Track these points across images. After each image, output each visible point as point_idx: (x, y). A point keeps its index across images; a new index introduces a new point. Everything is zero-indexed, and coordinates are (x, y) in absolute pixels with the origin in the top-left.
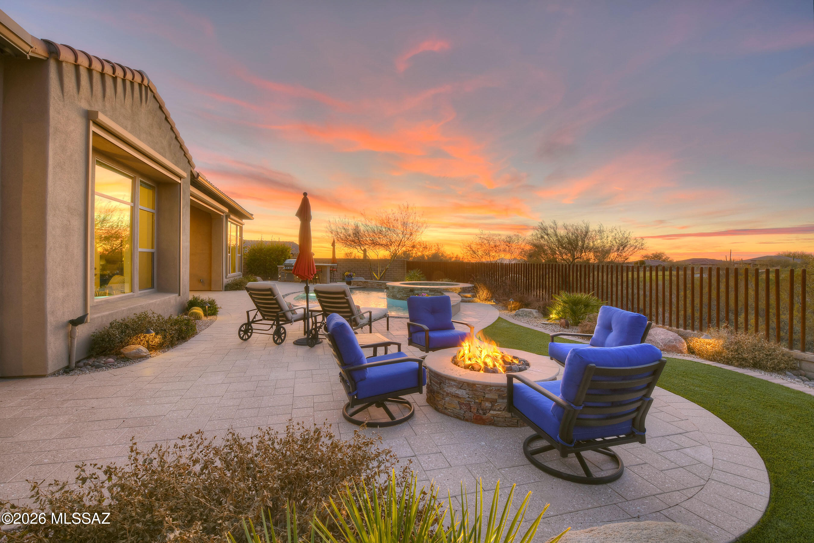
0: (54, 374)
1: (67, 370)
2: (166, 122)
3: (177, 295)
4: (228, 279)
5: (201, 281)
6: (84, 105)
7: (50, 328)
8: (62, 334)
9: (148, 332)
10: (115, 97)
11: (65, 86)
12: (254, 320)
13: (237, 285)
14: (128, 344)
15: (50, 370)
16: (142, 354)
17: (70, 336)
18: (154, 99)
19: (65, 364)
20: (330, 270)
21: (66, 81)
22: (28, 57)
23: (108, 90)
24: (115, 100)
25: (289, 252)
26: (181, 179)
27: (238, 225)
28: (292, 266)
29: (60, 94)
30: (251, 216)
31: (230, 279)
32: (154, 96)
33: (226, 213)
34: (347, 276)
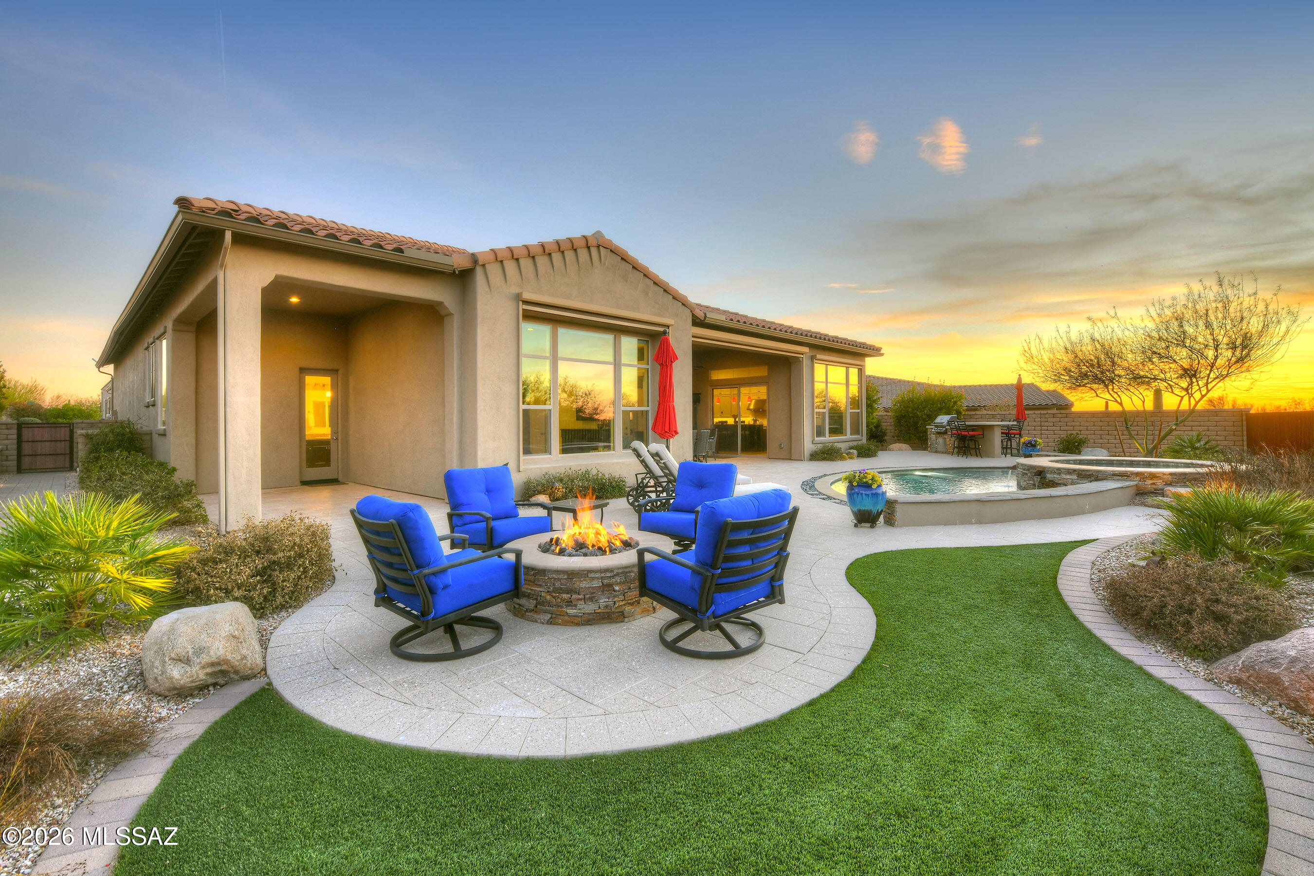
2: (636, 271)
4: (816, 445)
5: (780, 447)
11: (491, 283)
13: (824, 453)
18: (613, 254)
20: (1002, 433)
21: (491, 278)
22: (457, 273)
23: (541, 269)
24: (552, 274)
25: (955, 403)
26: (668, 327)
27: (848, 366)
28: (943, 427)
29: (487, 289)
30: (875, 351)
31: (819, 445)
32: (611, 251)
33: (806, 353)
34: (1024, 443)
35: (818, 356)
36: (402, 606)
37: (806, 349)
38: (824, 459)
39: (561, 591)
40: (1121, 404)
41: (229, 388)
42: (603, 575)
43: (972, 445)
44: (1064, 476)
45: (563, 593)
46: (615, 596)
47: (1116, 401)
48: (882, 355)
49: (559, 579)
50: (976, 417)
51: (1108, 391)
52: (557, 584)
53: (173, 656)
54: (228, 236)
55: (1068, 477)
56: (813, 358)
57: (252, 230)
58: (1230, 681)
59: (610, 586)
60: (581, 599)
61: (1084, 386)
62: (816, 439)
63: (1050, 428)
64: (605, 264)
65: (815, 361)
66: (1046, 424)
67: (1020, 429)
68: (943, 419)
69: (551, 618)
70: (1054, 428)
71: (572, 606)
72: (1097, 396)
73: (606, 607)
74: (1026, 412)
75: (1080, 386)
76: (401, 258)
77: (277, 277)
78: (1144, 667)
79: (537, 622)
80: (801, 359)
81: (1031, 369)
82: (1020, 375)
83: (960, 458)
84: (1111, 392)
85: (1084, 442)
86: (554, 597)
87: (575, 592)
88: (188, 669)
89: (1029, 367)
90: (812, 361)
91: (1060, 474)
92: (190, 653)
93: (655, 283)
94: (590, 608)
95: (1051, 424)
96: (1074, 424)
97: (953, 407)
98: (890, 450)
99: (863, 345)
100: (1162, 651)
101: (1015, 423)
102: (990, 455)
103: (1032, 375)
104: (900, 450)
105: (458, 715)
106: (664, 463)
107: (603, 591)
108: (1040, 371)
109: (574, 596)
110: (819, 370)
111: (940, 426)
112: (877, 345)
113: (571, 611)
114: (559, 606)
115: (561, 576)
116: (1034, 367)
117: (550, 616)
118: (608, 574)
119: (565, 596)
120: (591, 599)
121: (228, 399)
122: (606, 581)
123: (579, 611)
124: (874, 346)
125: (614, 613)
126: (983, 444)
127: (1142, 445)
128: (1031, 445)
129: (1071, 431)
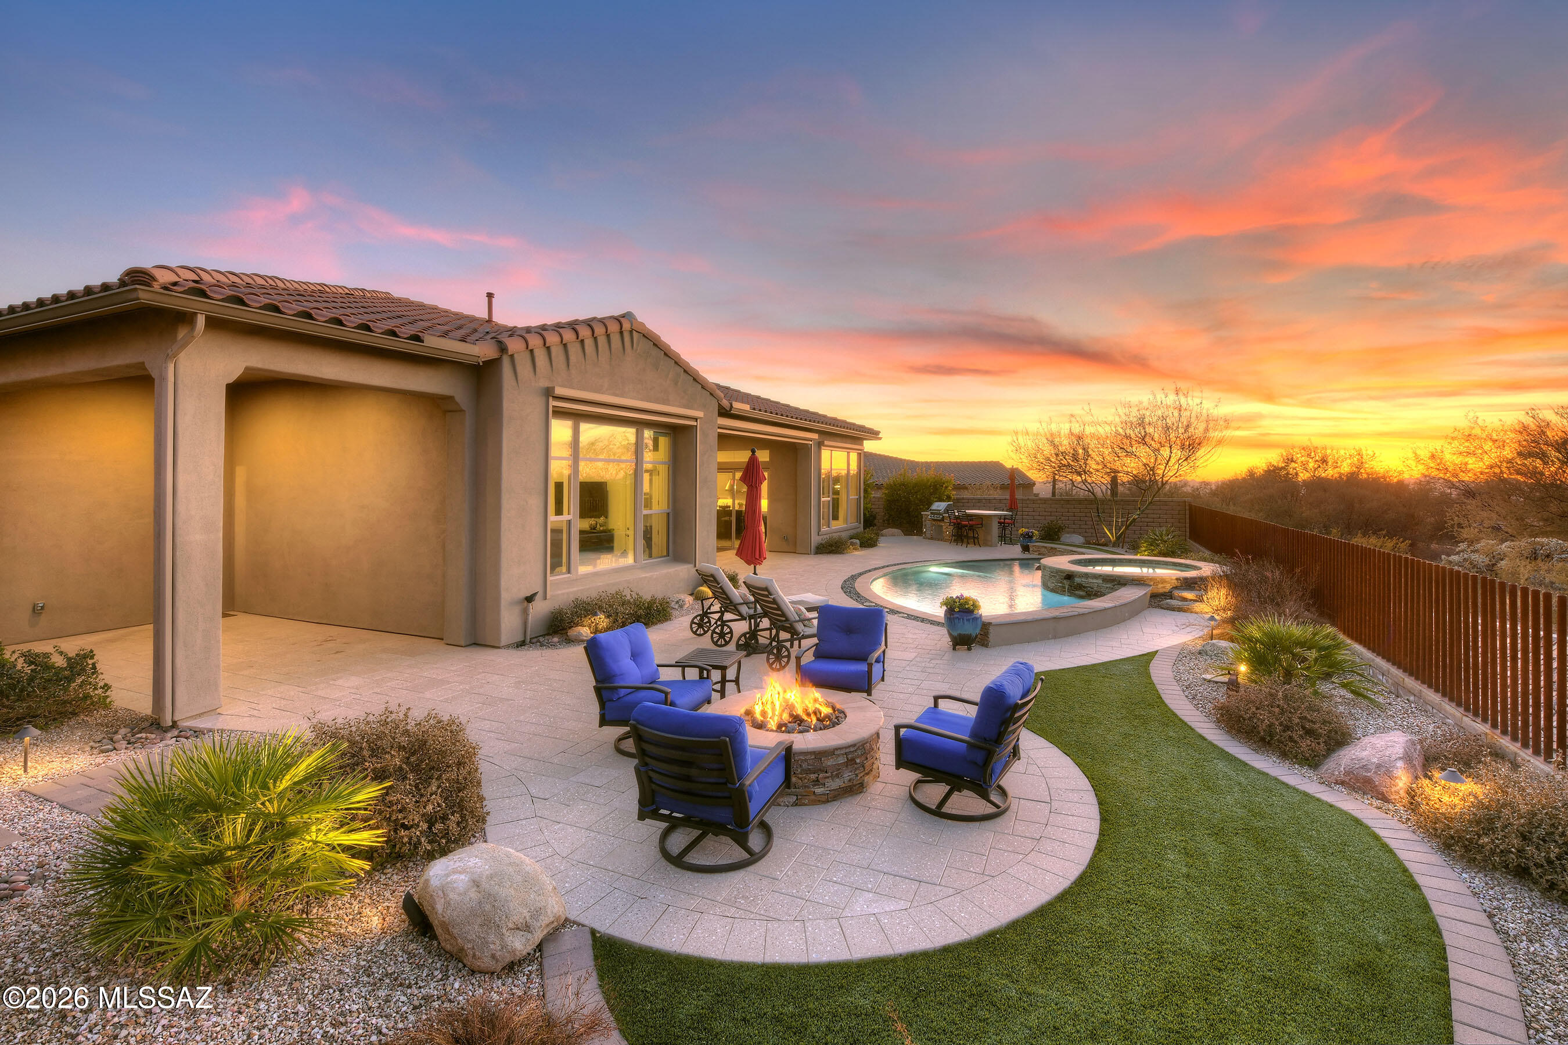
0: (508, 647)
1: (521, 644)
2: (667, 358)
3: (692, 565)
4: (822, 537)
5: (785, 539)
6: (544, 383)
7: (503, 603)
8: (517, 610)
9: (595, 614)
10: (583, 360)
11: (519, 375)
12: (709, 611)
13: (831, 545)
14: (577, 625)
15: (503, 643)
16: (581, 638)
17: (525, 612)
18: (645, 339)
19: (520, 638)
20: (999, 522)
21: (519, 368)
22: (481, 364)
23: (573, 358)
24: (584, 363)
25: (946, 487)
26: (696, 420)
27: (848, 450)
28: (940, 514)
29: (514, 383)
30: (874, 434)
31: (825, 537)
32: (644, 335)
33: (814, 439)
34: (1022, 534)
35: (826, 443)
36: (667, 812)
37: (815, 436)
39: (809, 771)
41: (179, 523)
42: (847, 750)
43: (970, 534)
44: (1091, 580)
45: (811, 773)
46: (856, 769)
48: (880, 439)
49: (806, 760)
52: (805, 766)
53: (511, 925)
54: (201, 320)
55: (1095, 581)
56: (820, 444)
57: (235, 313)
58: (1336, 783)
59: (853, 760)
60: (828, 777)
62: (822, 530)
63: (1030, 514)
64: (637, 350)
65: (823, 447)
67: (1015, 518)
68: (940, 506)
69: (797, 799)
70: (1034, 514)
71: (819, 785)
73: (850, 780)
76: (421, 349)
77: (247, 368)
78: (1279, 777)
79: (780, 805)
80: (810, 446)
83: (959, 546)
84: (1085, 483)
85: (1062, 529)
86: (801, 779)
87: (822, 771)
88: (529, 936)
90: (821, 447)
91: (1087, 578)
92: (527, 918)
93: (685, 371)
94: (835, 784)
95: (1032, 510)
96: (1051, 510)
99: (862, 429)
100: (1278, 761)
102: (987, 544)
104: (893, 535)
105: (697, 916)
106: (774, 599)
107: (847, 766)
109: (821, 776)
110: (825, 454)
111: (937, 513)
112: (876, 429)
113: (819, 790)
114: (805, 787)
115: (808, 757)
117: (795, 798)
118: (852, 749)
119: (813, 776)
120: (837, 776)
121: (178, 539)
122: (850, 756)
123: (826, 789)
124: (872, 430)
125: (855, 786)
126: (981, 533)
127: (1110, 531)
128: (1028, 536)
129: (1052, 518)
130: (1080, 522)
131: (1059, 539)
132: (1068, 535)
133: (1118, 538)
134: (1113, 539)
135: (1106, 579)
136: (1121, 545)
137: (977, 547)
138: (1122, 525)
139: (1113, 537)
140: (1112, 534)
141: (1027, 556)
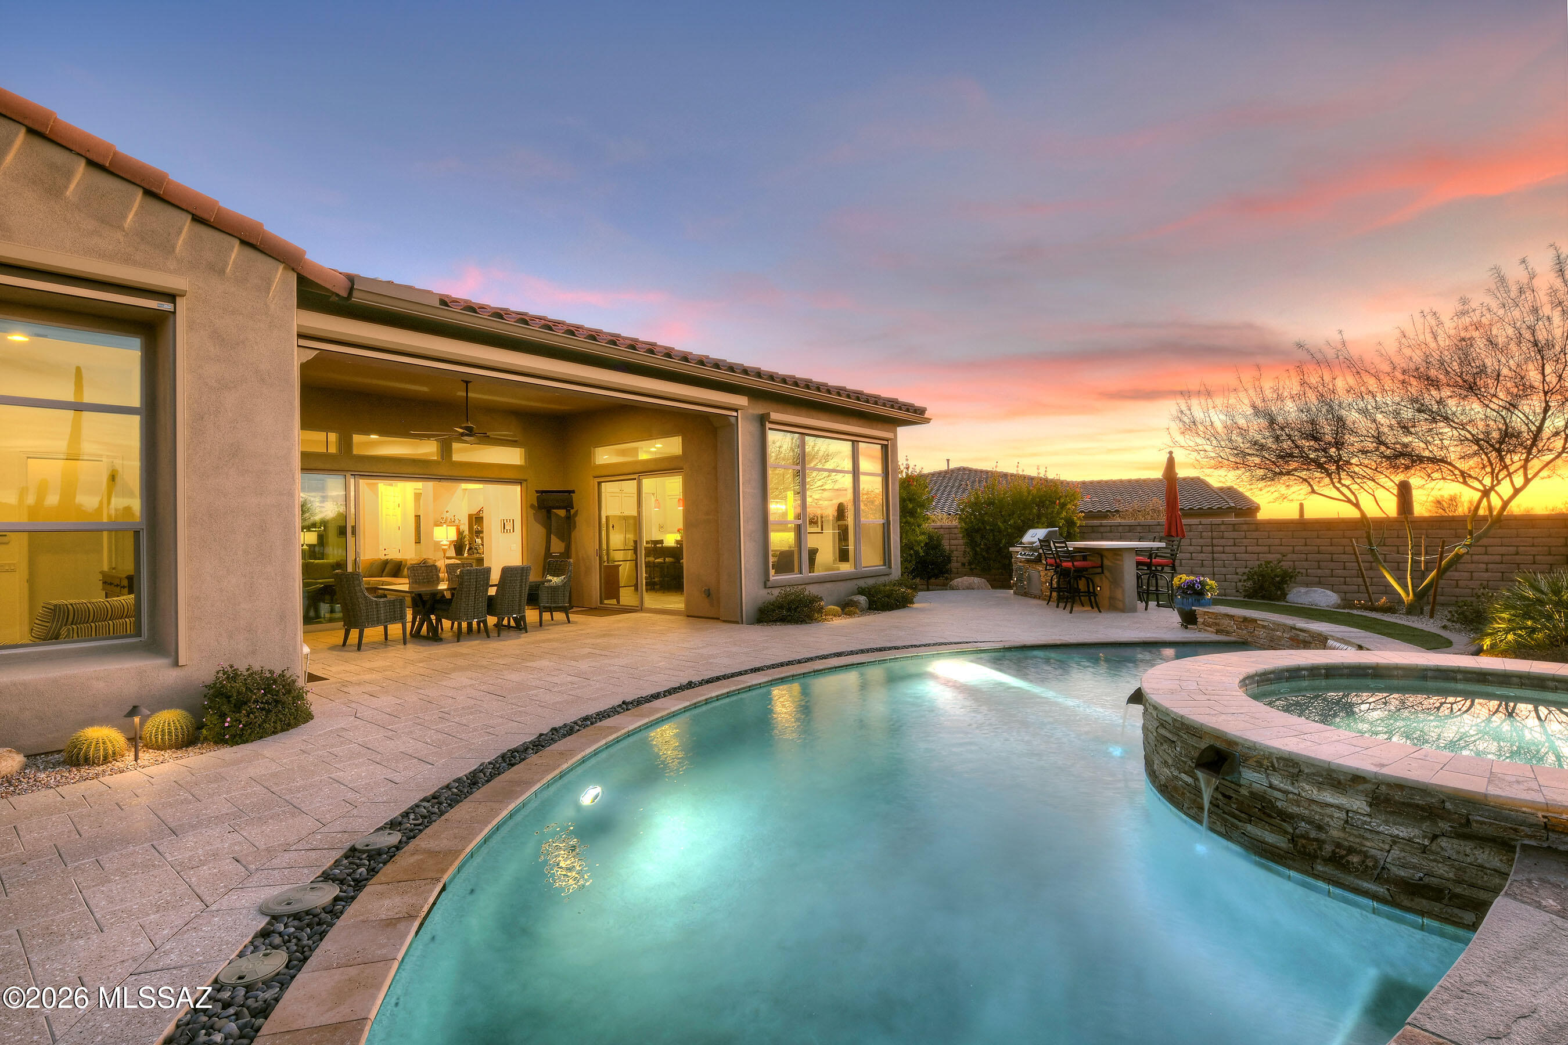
20: (1139, 564)
25: (1063, 506)
27: (855, 440)
28: (1036, 550)
30: (915, 415)
33: (742, 408)
34: (1179, 588)
35: (774, 416)
37: (741, 401)
38: (784, 620)
40: (1357, 505)
43: (1082, 585)
47: (1349, 501)
48: (927, 421)
50: (1102, 529)
51: (1333, 483)
56: (763, 418)
61: (1288, 473)
62: (772, 578)
63: (1227, 549)
65: (768, 425)
66: (1222, 542)
67: (1173, 556)
68: (1036, 535)
70: (1235, 549)
72: (1313, 491)
74: (1184, 521)
75: (1281, 473)
80: (732, 420)
81: (1192, 444)
82: (1171, 453)
83: (1060, 611)
84: (1338, 485)
85: (1291, 577)
89: (1189, 441)
90: (763, 426)
95: (1231, 542)
96: (1270, 541)
97: (1059, 513)
98: (952, 588)
101: (1163, 545)
102: (1115, 606)
103: (1195, 454)
104: (970, 588)
108: (1209, 448)
111: (1030, 547)
112: (918, 403)
116: (1199, 441)
126: (1103, 588)
127: (1401, 581)
128: (1196, 592)
129: (1270, 557)
130: (1332, 565)
131: (1284, 596)
132: (1303, 590)
133: (1420, 596)
134: (1407, 597)
135: (1387, 800)
136: (1427, 609)
137: (1095, 614)
138: (1428, 570)
139: (1408, 594)
140: (1405, 587)
141: (1191, 635)
